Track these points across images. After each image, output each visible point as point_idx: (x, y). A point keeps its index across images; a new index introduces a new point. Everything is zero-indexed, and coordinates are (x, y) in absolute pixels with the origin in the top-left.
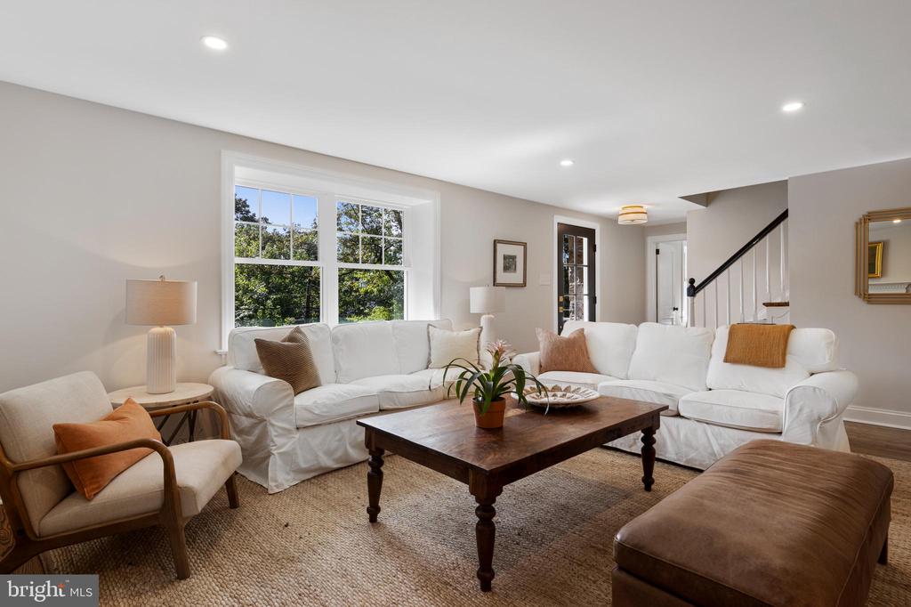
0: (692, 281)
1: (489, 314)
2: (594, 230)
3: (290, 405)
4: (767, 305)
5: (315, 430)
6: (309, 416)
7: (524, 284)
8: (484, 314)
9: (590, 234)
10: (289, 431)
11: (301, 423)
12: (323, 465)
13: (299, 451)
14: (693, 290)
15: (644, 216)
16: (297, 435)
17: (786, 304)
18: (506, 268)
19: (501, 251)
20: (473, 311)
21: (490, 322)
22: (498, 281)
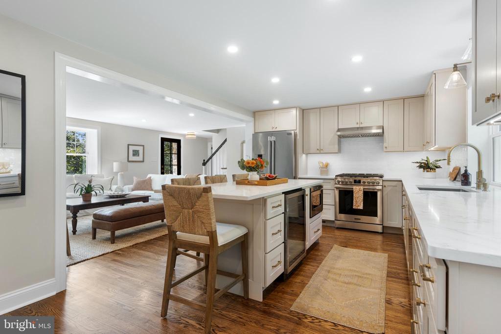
0: (204, 160)
1: (121, 172)
2: (180, 140)
4: (222, 169)
7: (143, 161)
8: (119, 172)
9: (178, 142)
14: (204, 164)
15: (195, 136)
17: (226, 169)
18: (134, 155)
19: (132, 148)
20: (114, 171)
21: (121, 175)
22: (130, 160)
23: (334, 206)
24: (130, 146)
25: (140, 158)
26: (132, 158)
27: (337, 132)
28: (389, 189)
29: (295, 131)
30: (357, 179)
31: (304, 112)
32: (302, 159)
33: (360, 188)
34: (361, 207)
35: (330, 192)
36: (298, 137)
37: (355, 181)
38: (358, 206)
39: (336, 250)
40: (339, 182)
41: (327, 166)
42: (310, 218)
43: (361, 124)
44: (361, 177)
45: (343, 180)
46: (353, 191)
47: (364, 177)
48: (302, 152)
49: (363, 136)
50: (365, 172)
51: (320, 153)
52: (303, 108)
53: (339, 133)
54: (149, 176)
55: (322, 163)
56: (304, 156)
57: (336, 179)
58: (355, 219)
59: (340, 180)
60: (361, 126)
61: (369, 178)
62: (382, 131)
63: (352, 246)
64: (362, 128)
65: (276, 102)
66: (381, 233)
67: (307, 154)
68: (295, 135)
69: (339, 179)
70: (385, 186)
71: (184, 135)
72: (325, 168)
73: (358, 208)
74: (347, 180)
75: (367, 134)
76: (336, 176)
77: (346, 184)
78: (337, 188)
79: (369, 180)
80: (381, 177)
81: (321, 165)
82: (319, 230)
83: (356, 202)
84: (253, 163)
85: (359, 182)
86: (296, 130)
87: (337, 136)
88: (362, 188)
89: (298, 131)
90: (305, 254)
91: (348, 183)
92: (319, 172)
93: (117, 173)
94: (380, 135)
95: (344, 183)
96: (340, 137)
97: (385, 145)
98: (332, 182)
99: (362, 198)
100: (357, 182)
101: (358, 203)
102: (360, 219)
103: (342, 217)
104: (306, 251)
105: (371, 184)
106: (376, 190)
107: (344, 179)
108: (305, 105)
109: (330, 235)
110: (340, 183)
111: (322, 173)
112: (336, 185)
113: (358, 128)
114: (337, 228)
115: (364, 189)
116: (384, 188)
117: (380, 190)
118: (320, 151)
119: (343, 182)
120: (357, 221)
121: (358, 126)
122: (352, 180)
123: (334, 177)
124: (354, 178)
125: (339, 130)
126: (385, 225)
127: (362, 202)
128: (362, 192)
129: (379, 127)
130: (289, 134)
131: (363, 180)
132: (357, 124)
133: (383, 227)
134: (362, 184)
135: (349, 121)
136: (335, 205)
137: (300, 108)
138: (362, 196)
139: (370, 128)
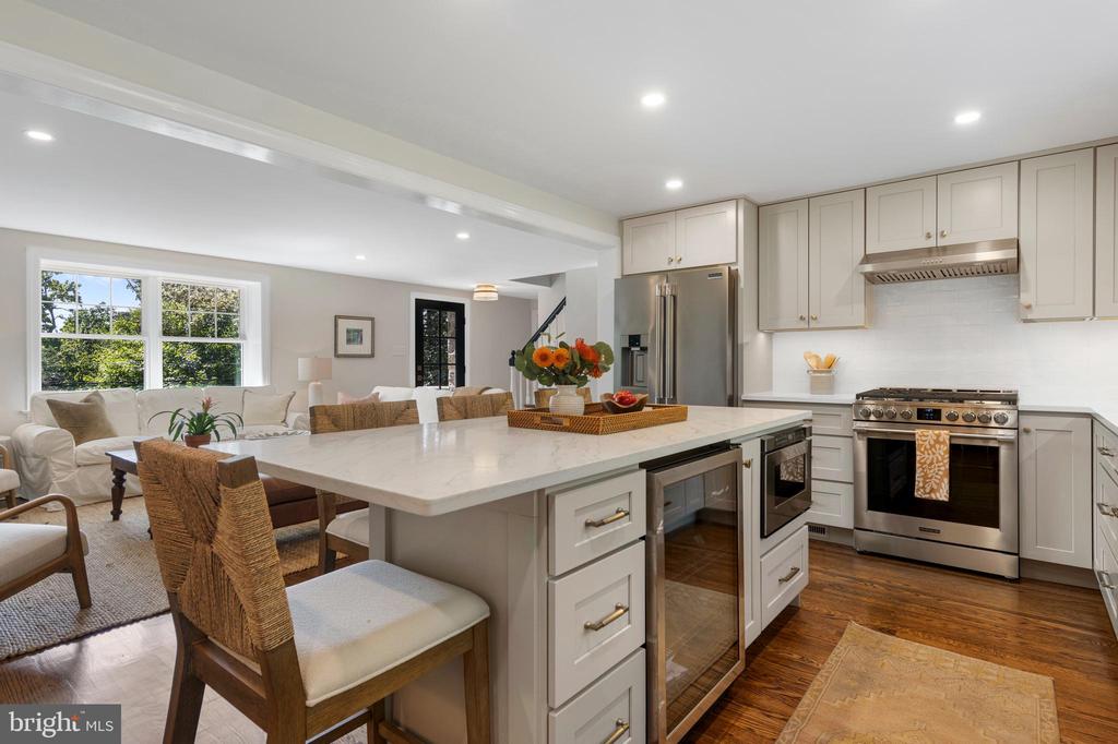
1: (317, 381)
2: (462, 306)
3: (70, 448)
5: (94, 468)
6: (88, 456)
7: (372, 356)
8: (312, 381)
9: (458, 309)
10: (69, 467)
11: (79, 461)
12: (102, 493)
13: (78, 482)
15: (495, 295)
16: (77, 471)
18: (349, 341)
19: (344, 325)
20: (300, 378)
21: (317, 388)
22: (340, 352)
23: (851, 487)
24: (340, 321)
25: (365, 348)
26: (344, 348)
27: (862, 263)
28: (1043, 438)
29: (733, 268)
30: (928, 406)
31: (761, 215)
32: (755, 345)
33: (938, 436)
34: (943, 494)
35: (840, 442)
36: (742, 284)
37: (922, 414)
38: (932, 490)
39: (855, 646)
40: (868, 414)
41: (830, 365)
42: (763, 536)
43: (943, 236)
44: (941, 399)
45: (880, 408)
46: (914, 442)
47: (953, 400)
48: (756, 327)
49: (949, 273)
50: (954, 385)
51: (808, 329)
52: (761, 201)
53: (869, 268)
54: (375, 391)
55: (817, 357)
56: (762, 337)
57: (859, 404)
58: (921, 529)
59: (872, 408)
60: (942, 242)
61: (966, 403)
62: (1016, 256)
63: (912, 629)
64: (944, 250)
65: (674, 185)
66: (1011, 580)
67: (770, 334)
68: (733, 278)
69: (870, 405)
70: (1027, 431)
71: (471, 293)
72: (826, 371)
73: (933, 497)
74: (893, 409)
75: (959, 266)
76: (858, 396)
77: (892, 420)
78: (860, 432)
79: (968, 408)
80: (1011, 399)
81: (813, 363)
82: (795, 571)
83: (925, 477)
84: (559, 358)
85: (936, 414)
86: (736, 263)
87: (862, 277)
88: (945, 434)
89: (740, 267)
90: (739, 666)
91: (899, 418)
92: (806, 383)
93: (305, 384)
94: (1009, 270)
95: (885, 418)
96: (871, 279)
97: (1025, 298)
98: (848, 414)
99: (944, 465)
100: (930, 416)
101: (933, 479)
102: (938, 532)
103: (879, 519)
104: (742, 655)
105: (977, 423)
106: (992, 444)
107: (886, 406)
108: (764, 191)
109: (838, 580)
110: (872, 418)
111: (815, 386)
112: (859, 424)
113: (929, 251)
114: (861, 553)
115: (951, 437)
116: (1024, 437)
117: (1008, 442)
118: (808, 323)
119: (879, 415)
120: (926, 536)
121: (931, 243)
122: (910, 409)
123: (851, 399)
124: (916, 402)
125: (867, 259)
126: (1027, 554)
127: (946, 480)
128: (946, 448)
129: (1000, 244)
130: (713, 275)
131: (947, 408)
132: (929, 236)
133: (1021, 561)
134: (944, 420)
135: (901, 231)
136: (855, 483)
137: (747, 200)
138: (947, 461)
139: (970, 247)
